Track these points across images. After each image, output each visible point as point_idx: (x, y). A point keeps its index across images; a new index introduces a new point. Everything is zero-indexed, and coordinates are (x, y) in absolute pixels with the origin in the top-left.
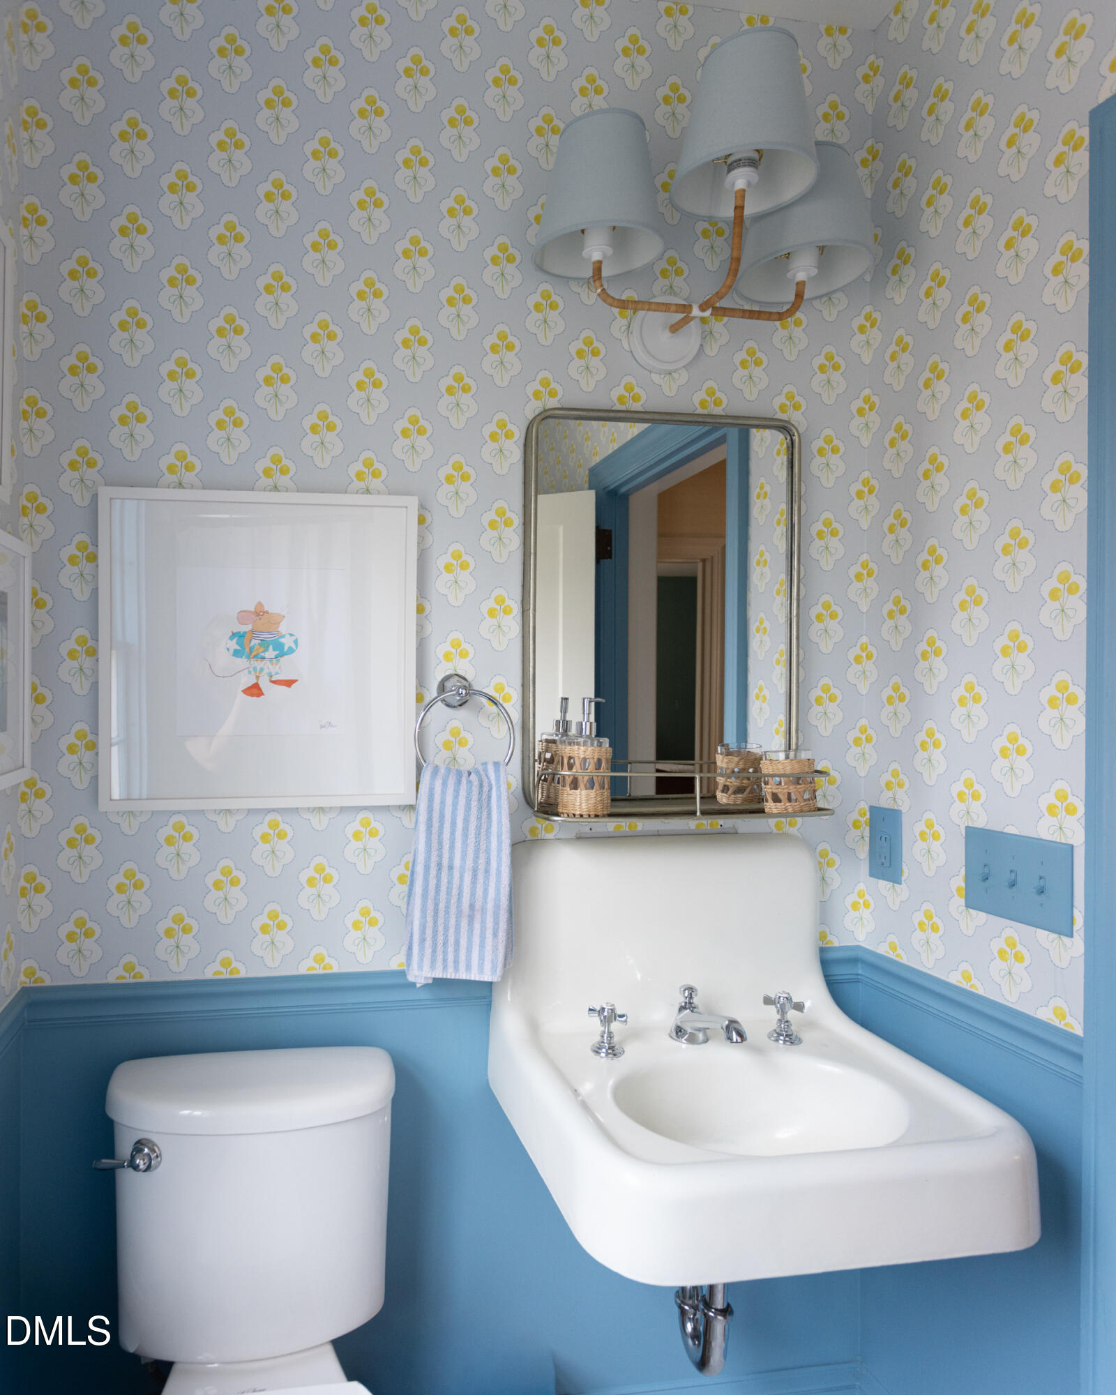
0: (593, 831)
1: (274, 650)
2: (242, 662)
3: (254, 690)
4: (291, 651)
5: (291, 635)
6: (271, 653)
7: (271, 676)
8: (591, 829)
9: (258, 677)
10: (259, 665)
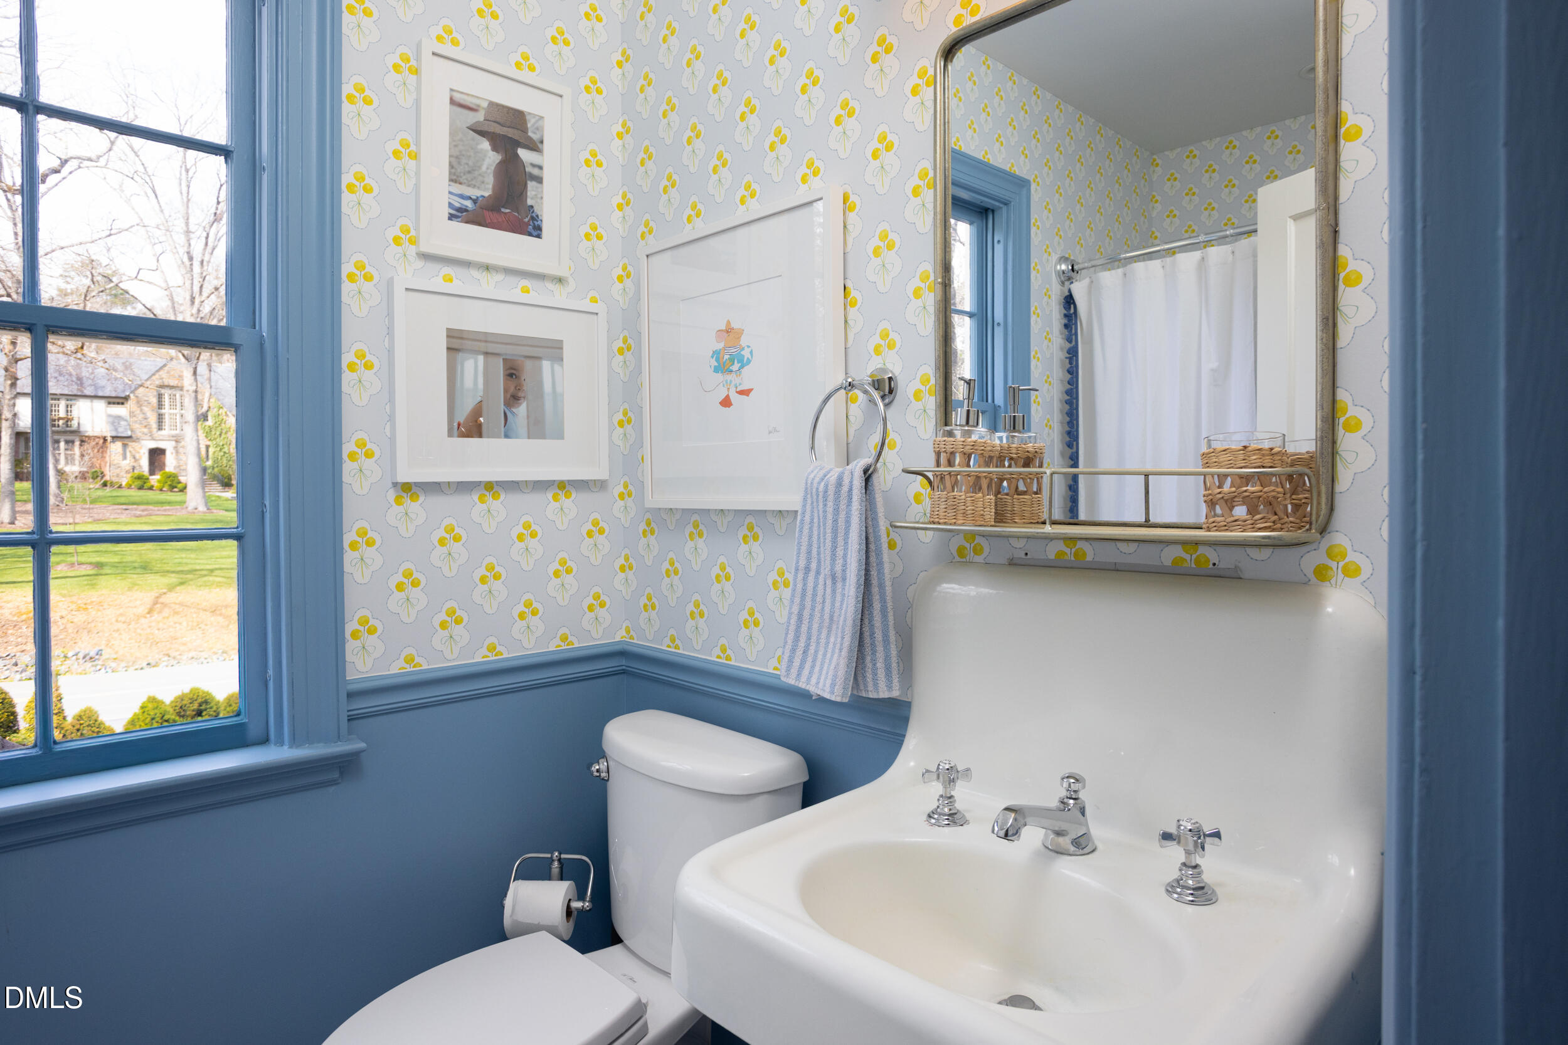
0: (1028, 556)
1: (738, 363)
2: (719, 377)
3: (726, 402)
4: (749, 361)
5: (748, 347)
6: (736, 367)
7: (736, 388)
8: (1026, 554)
9: (728, 391)
10: (729, 377)
